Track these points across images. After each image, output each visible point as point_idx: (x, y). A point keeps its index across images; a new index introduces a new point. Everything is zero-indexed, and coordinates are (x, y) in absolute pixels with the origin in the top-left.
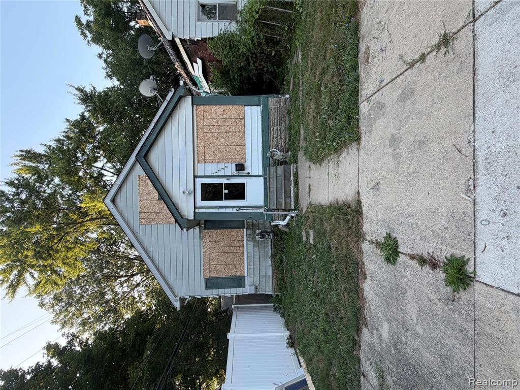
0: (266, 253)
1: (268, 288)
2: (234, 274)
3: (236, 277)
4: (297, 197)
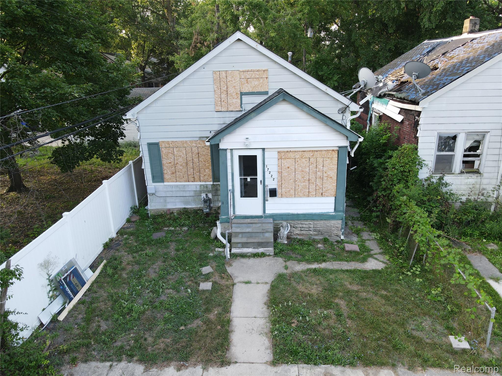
0: (189, 203)
2: (165, 172)
3: (162, 173)
4: (243, 256)
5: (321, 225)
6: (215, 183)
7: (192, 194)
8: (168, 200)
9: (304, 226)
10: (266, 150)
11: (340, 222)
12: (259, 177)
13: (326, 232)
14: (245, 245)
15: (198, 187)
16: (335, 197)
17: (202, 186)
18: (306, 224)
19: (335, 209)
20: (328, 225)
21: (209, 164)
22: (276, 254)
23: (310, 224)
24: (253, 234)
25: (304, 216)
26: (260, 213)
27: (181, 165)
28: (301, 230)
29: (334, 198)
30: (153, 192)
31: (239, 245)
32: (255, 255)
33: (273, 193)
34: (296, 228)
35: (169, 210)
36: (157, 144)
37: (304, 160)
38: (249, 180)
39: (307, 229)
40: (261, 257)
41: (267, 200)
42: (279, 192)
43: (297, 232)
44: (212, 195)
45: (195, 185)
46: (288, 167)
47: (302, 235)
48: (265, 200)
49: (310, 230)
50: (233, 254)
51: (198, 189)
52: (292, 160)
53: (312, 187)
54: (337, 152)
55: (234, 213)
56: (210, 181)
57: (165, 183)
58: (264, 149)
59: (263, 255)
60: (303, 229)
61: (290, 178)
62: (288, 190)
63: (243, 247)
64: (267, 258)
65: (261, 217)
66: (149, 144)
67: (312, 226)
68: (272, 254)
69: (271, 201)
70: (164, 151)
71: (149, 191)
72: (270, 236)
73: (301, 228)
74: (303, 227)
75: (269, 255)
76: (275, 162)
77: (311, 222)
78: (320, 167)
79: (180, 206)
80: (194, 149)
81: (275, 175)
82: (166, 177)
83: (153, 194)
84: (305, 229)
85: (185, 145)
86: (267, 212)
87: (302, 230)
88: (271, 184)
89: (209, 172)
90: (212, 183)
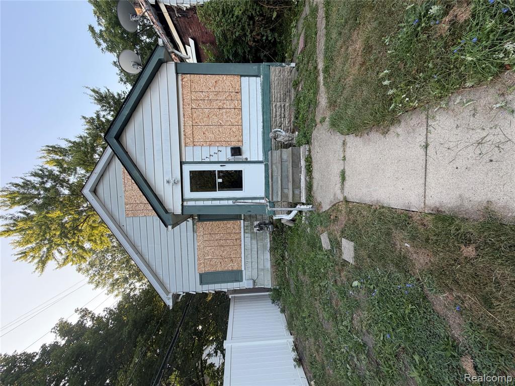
0: (264, 247)
1: (267, 281)
2: (230, 269)
3: (233, 271)
4: (310, 187)
5: (276, 92)
6: (243, 218)
7: (254, 242)
8: (261, 267)
9: (278, 113)
10: (184, 160)
11: (272, 69)
12: (217, 168)
13: (286, 86)
14: (296, 185)
15: (246, 235)
16: (241, 76)
17: (246, 231)
18: (276, 110)
19: (257, 76)
20: (276, 83)
21: (221, 224)
22: (308, 142)
23: (276, 106)
24: (284, 174)
25: (265, 113)
26: (262, 166)
27: (223, 252)
28: (284, 117)
29: (243, 78)
30: (251, 282)
31: (297, 192)
32: (309, 170)
33: (237, 151)
34: (281, 123)
35: (272, 266)
36: (201, 275)
37: (195, 115)
38: (220, 180)
39: (283, 110)
40: (311, 162)
41: (246, 159)
42: (234, 144)
43: (287, 122)
44: (256, 221)
45: (246, 240)
46: (204, 134)
47: (290, 115)
48: (246, 162)
49: (284, 106)
50: (307, 201)
51: (249, 235)
52: (194, 129)
53: (228, 104)
54: (184, 76)
55: (263, 198)
56: (240, 222)
57: (243, 269)
58: (182, 163)
59: (309, 160)
60: (283, 115)
61: (218, 132)
62: (232, 133)
63: (299, 187)
64: (312, 154)
65: (266, 166)
66: (201, 283)
67: (278, 104)
68: (307, 147)
69: (246, 155)
70: (208, 269)
71: (251, 286)
72: (287, 153)
73: (281, 118)
74: (281, 115)
75: (310, 151)
76: (197, 149)
77: (274, 105)
78: (202, 95)
79: (268, 255)
80: (206, 239)
81: (214, 149)
82: (235, 268)
83: (254, 282)
84: (283, 112)
85: (202, 246)
86: (261, 159)
87: (285, 115)
88: (225, 154)
89: (230, 224)
90: (242, 221)
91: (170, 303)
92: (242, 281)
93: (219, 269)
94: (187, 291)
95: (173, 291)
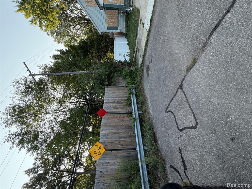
0: (124, 19)
1: (124, 31)
3: (115, 27)
4: (133, 1)
7: (121, 18)
8: (123, 26)
17: (119, 14)
21: (112, 11)
27: (113, 21)
30: (120, 30)
31: (130, 2)
35: (125, 26)
36: (107, 27)
44: (122, 11)
45: (119, 17)
50: (132, 5)
56: (117, 11)
57: (118, 26)
66: (108, 30)
70: (109, 26)
71: (120, 32)
79: (124, 23)
80: (108, 16)
82: (116, 26)
83: (121, 31)
85: (107, 18)
89: (115, 11)
91: (101, 34)
92: (118, 30)
93: (112, 26)
94: (104, 31)
95: (101, 31)
